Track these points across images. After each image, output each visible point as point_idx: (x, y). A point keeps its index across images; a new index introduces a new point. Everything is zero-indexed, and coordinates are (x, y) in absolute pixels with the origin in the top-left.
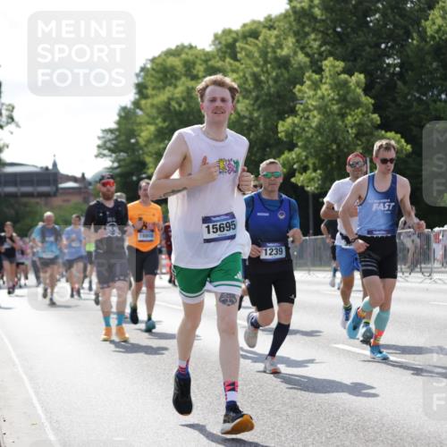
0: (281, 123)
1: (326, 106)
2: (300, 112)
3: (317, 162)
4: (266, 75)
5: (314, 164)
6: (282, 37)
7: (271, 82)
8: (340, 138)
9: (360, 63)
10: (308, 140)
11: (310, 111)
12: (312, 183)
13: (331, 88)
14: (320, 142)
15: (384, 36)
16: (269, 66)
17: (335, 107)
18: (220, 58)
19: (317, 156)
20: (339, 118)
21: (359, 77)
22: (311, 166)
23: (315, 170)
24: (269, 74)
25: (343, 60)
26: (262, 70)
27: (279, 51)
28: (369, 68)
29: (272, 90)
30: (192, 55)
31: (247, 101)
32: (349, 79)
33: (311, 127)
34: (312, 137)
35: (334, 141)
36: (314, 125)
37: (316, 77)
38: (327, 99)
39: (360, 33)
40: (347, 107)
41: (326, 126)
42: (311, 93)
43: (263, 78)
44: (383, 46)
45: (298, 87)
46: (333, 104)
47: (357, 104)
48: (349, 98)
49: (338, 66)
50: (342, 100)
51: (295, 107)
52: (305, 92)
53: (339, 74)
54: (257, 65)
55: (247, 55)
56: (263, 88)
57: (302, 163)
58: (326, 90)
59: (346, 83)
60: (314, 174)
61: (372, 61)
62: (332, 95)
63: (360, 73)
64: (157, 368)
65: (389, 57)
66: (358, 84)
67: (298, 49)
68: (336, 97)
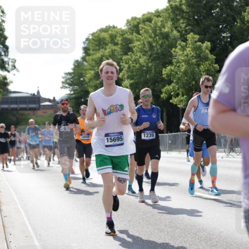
0: (164, 69)
1: (189, 60)
2: (174, 63)
3: (184, 91)
4: (156, 43)
5: (182, 92)
6: (164, 22)
7: (158, 47)
8: (197, 77)
9: (208, 36)
10: (179, 79)
11: (180, 63)
12: (182, 103)
13: (192, 50)
14: (186, 80)
15: (221, 21)
16: (157, 37)
17: (194, 61)
18: (130, 33)
19: (184, 87)
20: (196, 66)
21: (207, 44)
22: (181, 93)
23: (183, 96)
24: (157, 42)
25: (199, 34)
26: (154, 40)
27: (163, 29)
28: (213, 39)
29: (159, 51)
30: (115, 32)
31: (145, 57)
32: (202, 45)
33: (181, 72)
34: (181, 77)
35: (194, 79)
36: (182, 70)
37: (183, 44)
38: (189, 56)
39: (208, 19)
40: (201, 60)
41: (189, 71)
42: (181, 53)
43: (154, 44)
44: (221, 26)
45: (174, 49)
46: (193, 59)
47: (206, 59)
48: (201, 55)
49: (196, 38)
50: (198, 56)
51: (172, 61)
52: (178, 52)
53: (196, 42)
54: (151, 37)
55: (145, 32)
56: (154, 50)
57: (176, 92)
58: (189, 51)
59: (200, 47)
60: (182, 98)
61: (214, 35)
62: (192, 54)
63: (208, 41)
64: (95, 205)
65: (224, 33)
66: (207, 48)
67: (173, 28)
68: (195, 55)
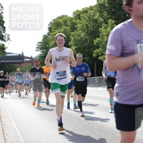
0: (95, 40)
2: (101, 37)
6: (95, 13)
10: (103, 45)
16: (91, 22)
18: (75, 19)
25: (115, 20)
27: (94, 17)
29: (92, 30)
30: (66, 18)
31: (84, 33)
33: (104, 41)
37: (106, 25)
42: (104, 30)
43: (89, 26)
44: (127, 15)
45: (100, 28)
49: (113, 22)
51: (99, 35)
54: (87, 21)
55: (84, 18)
56: (89, 29)
57: (102, 53)
58: (109, 29)
67: (100, 17)
